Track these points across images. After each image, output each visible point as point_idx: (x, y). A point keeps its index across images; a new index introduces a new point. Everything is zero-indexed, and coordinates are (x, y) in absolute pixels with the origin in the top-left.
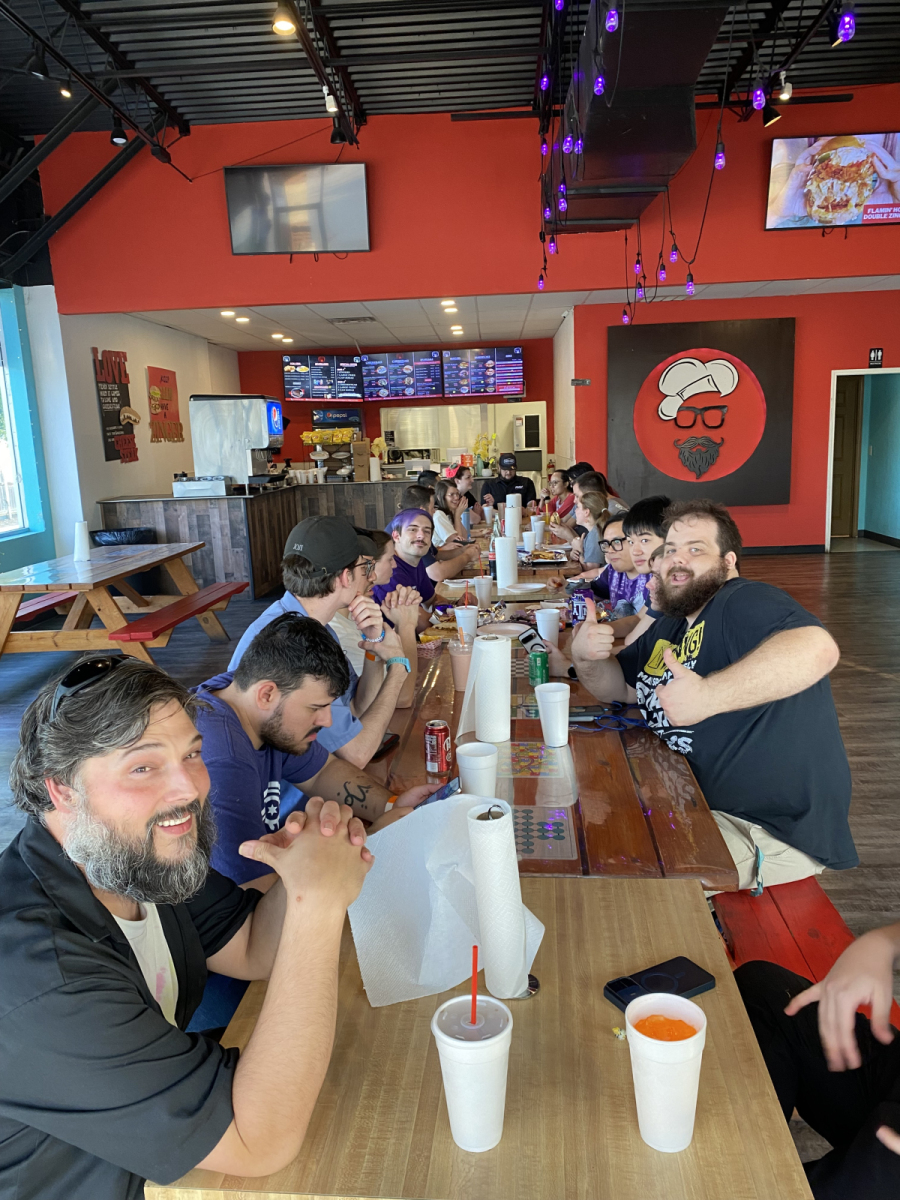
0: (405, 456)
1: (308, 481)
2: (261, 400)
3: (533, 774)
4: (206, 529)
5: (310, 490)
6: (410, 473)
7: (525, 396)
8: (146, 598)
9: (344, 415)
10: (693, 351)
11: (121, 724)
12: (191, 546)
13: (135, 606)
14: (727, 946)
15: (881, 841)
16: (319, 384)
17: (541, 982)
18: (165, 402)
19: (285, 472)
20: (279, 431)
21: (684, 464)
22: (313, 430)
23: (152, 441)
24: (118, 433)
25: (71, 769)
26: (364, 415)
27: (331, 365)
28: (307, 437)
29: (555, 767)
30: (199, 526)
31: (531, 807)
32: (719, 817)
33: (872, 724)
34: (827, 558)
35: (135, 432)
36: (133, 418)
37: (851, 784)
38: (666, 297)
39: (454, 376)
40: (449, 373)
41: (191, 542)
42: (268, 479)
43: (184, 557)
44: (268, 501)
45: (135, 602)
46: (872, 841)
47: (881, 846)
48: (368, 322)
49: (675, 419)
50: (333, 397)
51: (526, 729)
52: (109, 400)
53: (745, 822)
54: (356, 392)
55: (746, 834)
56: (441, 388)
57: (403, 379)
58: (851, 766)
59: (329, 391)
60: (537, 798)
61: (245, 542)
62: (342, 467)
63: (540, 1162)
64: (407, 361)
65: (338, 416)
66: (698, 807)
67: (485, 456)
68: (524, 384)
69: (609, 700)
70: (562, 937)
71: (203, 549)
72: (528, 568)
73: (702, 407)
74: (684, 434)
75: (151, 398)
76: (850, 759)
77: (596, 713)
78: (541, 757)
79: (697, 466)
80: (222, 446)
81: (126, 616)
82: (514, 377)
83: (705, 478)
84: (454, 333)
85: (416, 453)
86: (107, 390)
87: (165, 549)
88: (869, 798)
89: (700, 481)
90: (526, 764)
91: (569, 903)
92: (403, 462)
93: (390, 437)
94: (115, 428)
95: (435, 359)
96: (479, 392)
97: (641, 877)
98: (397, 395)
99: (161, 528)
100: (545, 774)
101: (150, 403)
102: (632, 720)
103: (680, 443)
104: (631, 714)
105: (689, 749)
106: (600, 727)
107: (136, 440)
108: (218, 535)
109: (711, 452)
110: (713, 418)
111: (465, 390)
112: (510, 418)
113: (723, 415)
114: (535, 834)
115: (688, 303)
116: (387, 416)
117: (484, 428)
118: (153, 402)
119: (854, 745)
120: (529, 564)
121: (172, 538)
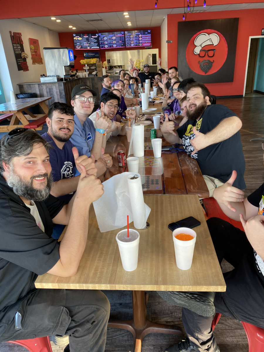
0: (114, 68)
1: (83, 77)
2: (66, 49)
3: (150, 166)
4: (52, 93)
5: (84, 79)
6: (115, 73)
7: (152, 47)
8: (35, 115)
9: (94, 54)
10: (205, 30)
11: (24, 148)
12: (47, 98)
13: (32, 118)
14: (206, 213)
15: (252, 183)
16: (85, 44)
17: (150, 224)
18: (36, 51)
19: (76, 74)
20: (73, 59)
21: (201, 69)
22: (84, 59)
23: (33, 64)
24: (21, 61)
25: (9, 159)
26: (100, 54)
27: (89, 37)
28: (82, 62)
29: (157, 164)
30: (50, 92)
31: (149, 175)
32: (205, 177)
33: (252, 149)
34: (243, 99)
35: (27, 61)
36: (26, 56)
37: (245, 166)
38: (197, 11)
39: (129, 40)
40: (127, 39)
41: (47, 97)
42: (70, 76)
43: (46, 101)
44: (71, 83)
45: (31, 116)
46: (250, 183)
47: (253, 184)
48: (100, 21)
49: (199, 54)
50: (90, 48)
51: (149, 153)
52: (17, 50)
53: (213, 178)
54: (97, 46)
55: (213, 181)
56: (125, 45)
57: (112, 41)
58: (246, 161)
59: (89, 46)
60: (152, 173)
61: (64, 97)
62: (93, 72)
63: (148, 273)
64: (113, 35)
65: (92, 54)
66: (199, 174)
67: (139, 67)
68: (151, 43)
69: (174, 143)
70: (157, 212)
71: (51, 99)
72: (151, 103)
73: (208, 50)
74: (201, 59)
75: (31, 49)
76: (245, 159)
77: (170, 147)
78: (153, 161)
79: (205, 70)
80: (55, 65)
81: (29, 121)
82: (148, 40)
83: (208, 74)
84: (129, 25)
85: (118, 67)
86: (16, 46)
87: (40, 99)
88: (250, 170)
89: (206, 75)
90: (148, 163)
91: (159, 202)
92: (113, 70)
93: (109, 61)
94: (20, 59)
95: (123, 34)
96: (137, 45)
97: (181, 194)
98: (110, 47)
99: (38, 92)
100: (154, 166)
101: (31, 51)
102: (181, 149)
103: (200, 62)
104: (181, 148)
105: (197, 157)
106: (171, 152)
107: (28, 64)
108: (56, 95)
109: (210, 65)
110: (211, 53)
111: (132, 45)
112: (147, 55)
113: (214, 52)
114: (150, 183)
115: (204, 13)
116: (108, 54)
117: (139, 58)
118: (32, 50)
119: (247, 155)
120: (152, 102)
121: (41, 96)
